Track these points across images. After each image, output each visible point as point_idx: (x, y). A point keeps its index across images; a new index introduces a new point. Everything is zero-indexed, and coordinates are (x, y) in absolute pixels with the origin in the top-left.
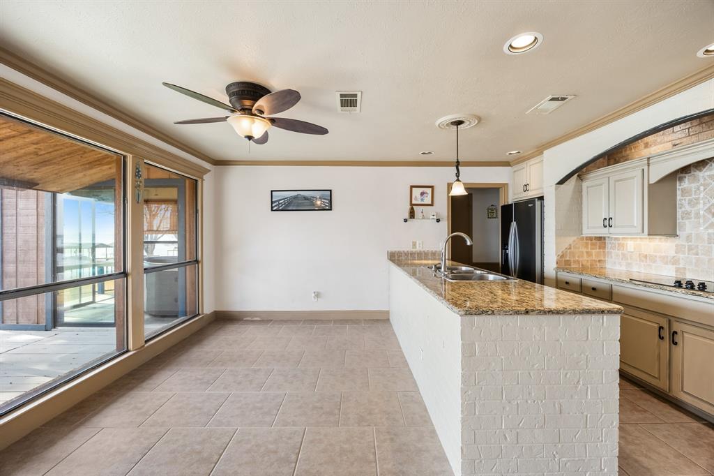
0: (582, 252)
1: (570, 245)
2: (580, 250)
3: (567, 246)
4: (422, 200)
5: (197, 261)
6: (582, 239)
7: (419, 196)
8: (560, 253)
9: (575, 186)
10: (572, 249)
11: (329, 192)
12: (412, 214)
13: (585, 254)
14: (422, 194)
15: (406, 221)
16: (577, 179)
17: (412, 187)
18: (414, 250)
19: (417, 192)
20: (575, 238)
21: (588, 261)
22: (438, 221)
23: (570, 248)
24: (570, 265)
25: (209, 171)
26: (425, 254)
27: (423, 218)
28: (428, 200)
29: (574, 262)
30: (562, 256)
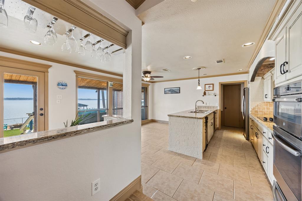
0: (264, 108)
1: (258, 105)
2: (263, 107)
3: (256, 105)
4: (209, 89)
5: (147, 106)
6: (265, 102)
7: (208, 88)
8: (253, 108)
9: (261, 82)
10: (259, 106)
11: (179, 88)
12: (205, 94)
13: (266, 108)
14: (209, 87)
15: (203, 96)
16: (262, 79)
17: (205, 85)
18: (206, 106)
19: (207, 86)
20: (261, 102)
21: (267, 111)
22: (215, 96)
23: (258, 106)
24: (258, 112)
25: (150, 85)
26: (210, 107)
27: (209, 95)
28: (211, 89)
29: (260, 111)
30: (254, 109)
